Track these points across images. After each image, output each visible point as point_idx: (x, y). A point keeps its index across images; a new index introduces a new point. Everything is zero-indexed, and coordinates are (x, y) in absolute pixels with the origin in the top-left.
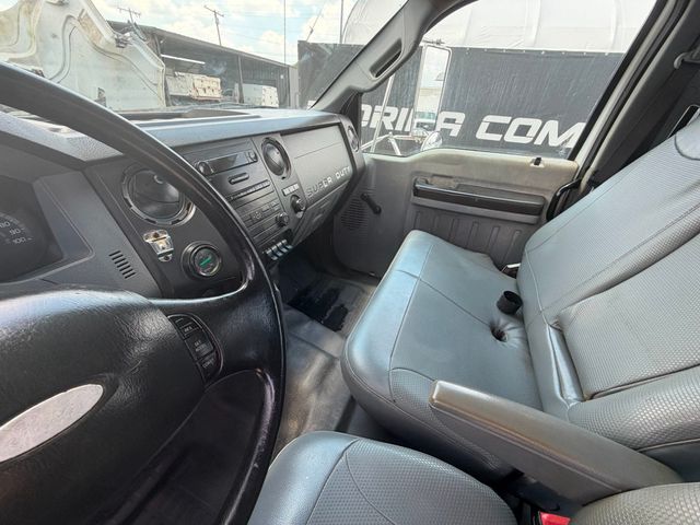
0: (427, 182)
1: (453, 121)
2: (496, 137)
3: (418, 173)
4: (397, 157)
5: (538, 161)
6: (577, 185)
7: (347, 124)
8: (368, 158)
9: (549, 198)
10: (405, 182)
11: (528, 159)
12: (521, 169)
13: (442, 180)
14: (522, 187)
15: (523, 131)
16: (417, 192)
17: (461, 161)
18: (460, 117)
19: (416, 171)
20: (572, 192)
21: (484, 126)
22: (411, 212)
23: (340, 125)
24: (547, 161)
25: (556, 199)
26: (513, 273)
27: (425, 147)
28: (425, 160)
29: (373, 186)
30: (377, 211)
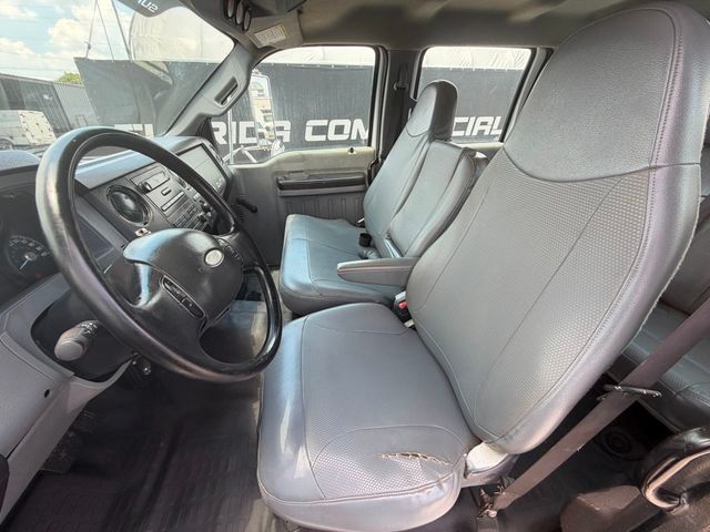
0: (286, 179)
1: (281, 129)
2: (322, 138)
3: (277, 173)
4: (254, 164)
5: (352, 150)
6: (377, 161)
7: (207, 144)
8: (232, 168)
9: (366, 172)
10: (269, 182)
11: (345, 150)
12: (343, 157)
13: (296, 175)
14: (349, 169)
15: (339, 130)
16: (282, 187)
17: (303, 158)
18: (287, 125)
19: (275, 172)
20: (376, 165)
21: (309, 130)
22: (281, 203)
23: (202, 145)
24: (357, 149)
25: (369, 172)
26: (363, 225)
27: (274, 153)
28: (278, 162)
29: (244, 191)
30: (254, 211)
